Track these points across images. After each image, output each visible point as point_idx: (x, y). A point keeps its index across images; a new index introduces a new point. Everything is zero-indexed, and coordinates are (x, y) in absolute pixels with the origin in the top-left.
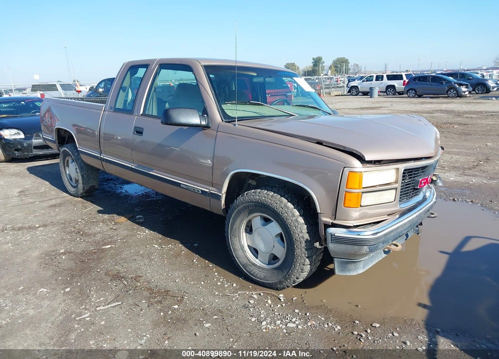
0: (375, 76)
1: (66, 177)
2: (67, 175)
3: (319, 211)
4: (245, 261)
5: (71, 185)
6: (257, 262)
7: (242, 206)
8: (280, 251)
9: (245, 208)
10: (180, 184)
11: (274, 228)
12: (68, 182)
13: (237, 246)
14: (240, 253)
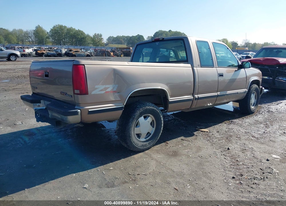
10: (238, 92)
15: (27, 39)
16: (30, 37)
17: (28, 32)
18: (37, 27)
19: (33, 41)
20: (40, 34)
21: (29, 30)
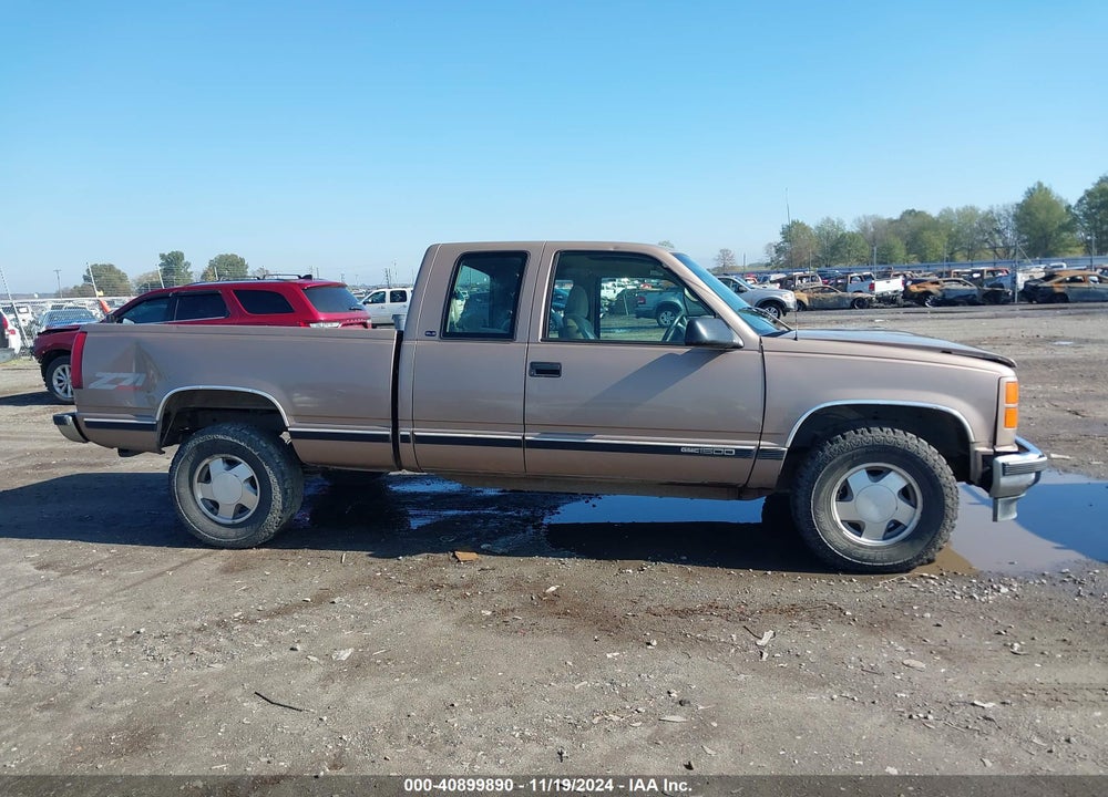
0: (388, 291)
1: (194, 508)
2: (200, 503)
3: (973, 439)
4: (845, 545)
5: (216, 523)
6: (863, 540)
7: (840, 458)
8: (908, 514)
9: (845, 460)
10: (680, 447)
11: (895, 481)
12: (205, 519)
13: (827, 526)
14: (833, 535)
15: (986, 241)
16: (999, 232)
17: (995, 212)
18: (1030, 193)
19: (1007, 248)
20: (1037, 215)
21: (1001, 206)
